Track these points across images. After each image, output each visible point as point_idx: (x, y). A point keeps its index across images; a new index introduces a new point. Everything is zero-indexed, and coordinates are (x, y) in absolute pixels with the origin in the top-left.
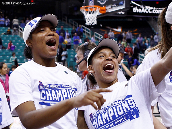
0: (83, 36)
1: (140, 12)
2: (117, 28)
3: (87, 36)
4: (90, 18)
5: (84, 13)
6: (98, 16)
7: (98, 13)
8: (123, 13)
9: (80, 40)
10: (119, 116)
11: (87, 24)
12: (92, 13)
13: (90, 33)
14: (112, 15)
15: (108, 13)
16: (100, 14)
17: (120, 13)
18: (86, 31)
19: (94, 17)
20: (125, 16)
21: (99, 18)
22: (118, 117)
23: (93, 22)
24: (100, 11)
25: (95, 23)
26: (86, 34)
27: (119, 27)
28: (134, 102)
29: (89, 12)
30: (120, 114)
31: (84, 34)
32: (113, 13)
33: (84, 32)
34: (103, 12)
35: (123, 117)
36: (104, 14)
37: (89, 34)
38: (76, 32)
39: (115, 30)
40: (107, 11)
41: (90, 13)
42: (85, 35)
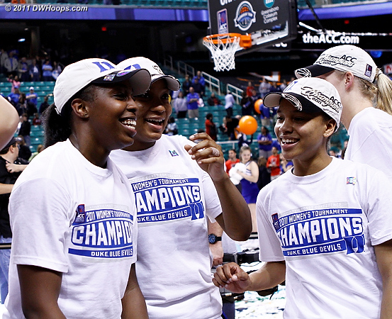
0: (206, 93)
1: (316, 42)
2: (270, 75)
3: (213, 93)
4: (222, 58)
5: (211, 48)
6: (236, 53)
7: (237, 47)
8: (285, 45)
9: (201, 101)
10: (329, 240)
11: (217, 68)
12: (225, 48)
13: (218, 86)
14: (263, 50)
15: (256, 46)
16: (241, 49)
17: (278, 45)
18: (210, 82)
19: (230, 55)
20: (288, 51)
21: (239, 57)
22: (326, 241)
23: (228, 64)
24: (242, 42)
25: (233, 66)
26: (211, 89)
27: (274, 73)
28: (361, 223)
29: (219, 46)
30: (332, 236)
31: (207, 88)
32: (266, 46)
33: (208, 84)
34: (246, 45)
35: (336, 244)
36: (247, 48)
37: (216, 89)
38: (191, 84)
39: (268, 78)
40: (253, 43)
41: (221, 48)
42: (209, 91)
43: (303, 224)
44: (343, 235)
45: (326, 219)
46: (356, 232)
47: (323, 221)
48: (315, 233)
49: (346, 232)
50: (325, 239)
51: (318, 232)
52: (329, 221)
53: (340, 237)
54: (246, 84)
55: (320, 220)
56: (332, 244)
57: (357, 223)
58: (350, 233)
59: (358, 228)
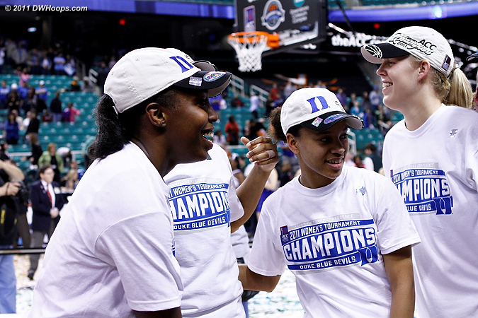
0: (229, 95)
1: (346, 45)
2: (296, 77)
3: (236, 94)
4: (248, 58)
5: (236, 47)
6: (264, 53)
7: (264, 47)
8: (313, 47)
9: (223, 103)
10: (343, 252)
11: (242, 68)
12: (251, 48)
13: (242, 88)
14: (291, 51)
15: (283, 46)
16: (268, 49)
17: (306, 47)
18: (234, 84)
19: (253, 57)
20: (316, 53)
21: (266, 58)
22: (340, 255)
23: (253, 64)
24: (270, 42)
25: (259, 67)
26: (234, 90)
27: (301, 75)
28: (374, 234)
29: (245, 45)
30: (346, 249)
31: (230, 90)
32: (295, 47)
33: (232, 86)
34: (274, 45)
35: (350, 256)
36: (275, 49)
37: (239, 90)
39: (294, 80)
40: (281, 44)
41: (247, 47)
42: (231, 93)
43: (316, 237)
44: (357, 247)
45: (339, 232)
46: (369, 242)
47: (336, 234)
48: (329, 247)
49: (360, 244)
50: (339, 252)
51: (331, 246)
52: (343, 234)
53: (355, 250)
54: (271, 86)
55: (333, 233)
56: (347, 257)
57: (370, 233)
58: (364, 245)
59: (371, 239)
